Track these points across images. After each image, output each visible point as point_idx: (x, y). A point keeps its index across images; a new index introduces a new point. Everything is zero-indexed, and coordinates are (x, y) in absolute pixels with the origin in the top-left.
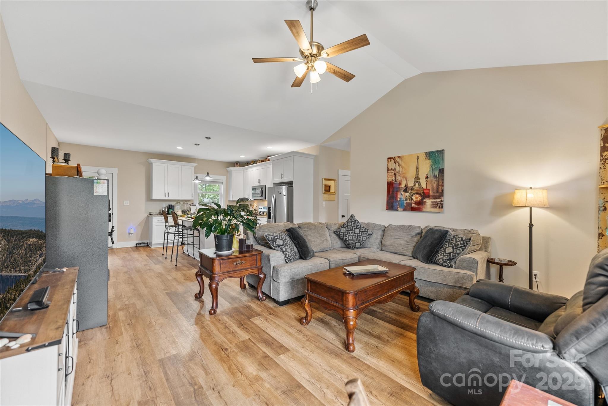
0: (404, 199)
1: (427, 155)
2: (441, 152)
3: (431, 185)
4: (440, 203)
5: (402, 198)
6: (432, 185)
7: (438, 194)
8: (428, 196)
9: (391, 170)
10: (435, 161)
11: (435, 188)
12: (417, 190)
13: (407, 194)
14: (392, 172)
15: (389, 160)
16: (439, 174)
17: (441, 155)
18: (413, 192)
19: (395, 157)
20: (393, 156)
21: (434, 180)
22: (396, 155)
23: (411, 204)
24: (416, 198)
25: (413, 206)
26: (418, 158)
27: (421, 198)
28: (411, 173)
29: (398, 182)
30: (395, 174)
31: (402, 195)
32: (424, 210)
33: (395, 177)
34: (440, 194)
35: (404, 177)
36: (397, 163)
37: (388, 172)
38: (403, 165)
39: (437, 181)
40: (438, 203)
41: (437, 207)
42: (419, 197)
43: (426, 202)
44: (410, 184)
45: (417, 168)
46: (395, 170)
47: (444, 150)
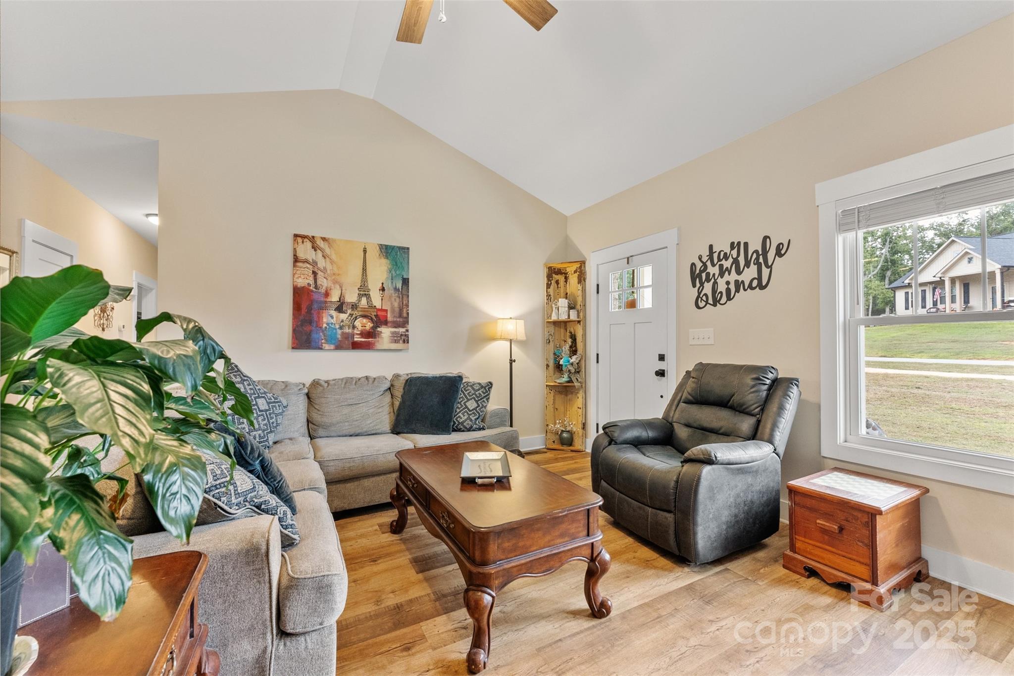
0: (337, 326)
1: (383, 251)
2: (405, 250)
3: (389, 303)
4: (406, 335)
5: (332, 323)
6: (392, 304)
7: (401, 320)
8: (385, 323)
9: (304, 262)
10: (396, 263)
11: (397, 310)
12: (364, 309)
13: (343, 316)
14: (308, 268)
15: (300, 240)
16: (402, 287)
17: (406, 256)
18: (356, 313)
19: (313, 237)
20: (310, 235)
21: (395, 295)
22: (318, 233)
23: (353, 335)
24: (363, 324)
25: (357, 339)
26: (365, 251)
27: (372, 325)
28: (352, 276)
29: (323, 291)
30: (315, 273)
31: (331, 319)
32: (379, 346)
33: (316, 279)
34: (403, 321)
35: (335, 282)
36: (319, 251)
37: (294, 266)
38: (334, 257)
39: (400, 297)
40: (401, 335)
41: (401, 342)
42: (369, 323)
43: (381, 332)
44: (351, 297)
45: (364, 269)
46: (314, 263)
47: (408, 249)
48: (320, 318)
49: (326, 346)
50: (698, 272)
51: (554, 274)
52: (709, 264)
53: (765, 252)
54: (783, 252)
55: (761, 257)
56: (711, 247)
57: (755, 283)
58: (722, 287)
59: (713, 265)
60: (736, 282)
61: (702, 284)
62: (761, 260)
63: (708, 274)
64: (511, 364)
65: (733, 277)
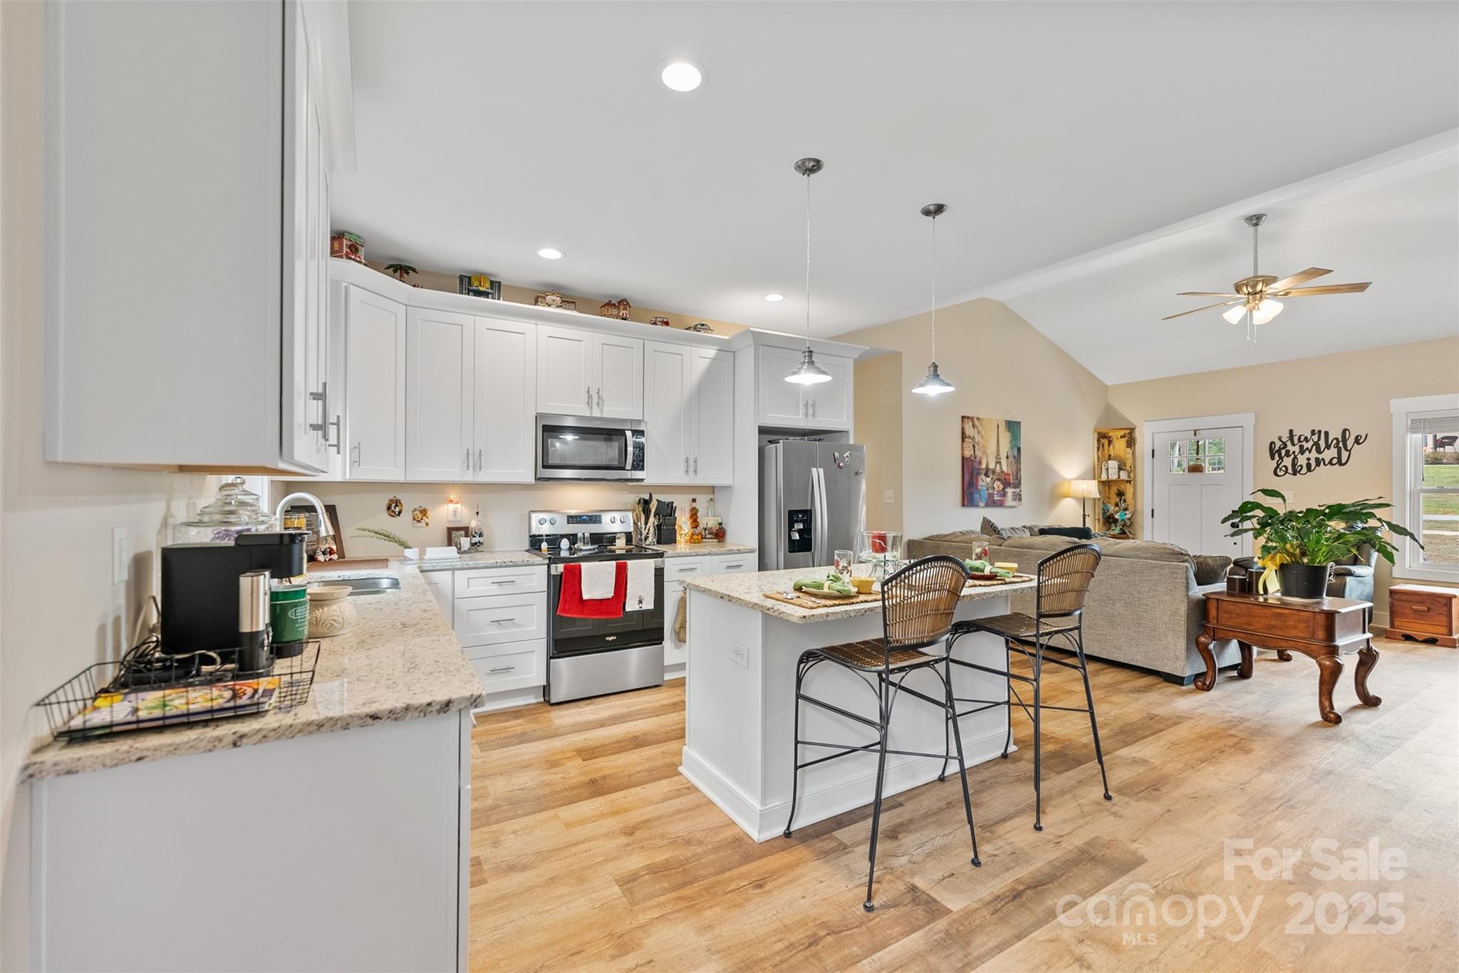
0: (986, 488)
1: (1007, 425)
2: (1018, 424)
3: (1011, 468)
4: (1019, 494)
5: (983, 486)
7: (1017, 482)
8: (1009, 484)
9: (968, 438)
10: (1014, 435)
11: (1015, 473)
12: (998, 474)
13: (988, 480)
14: (970, 442)
15: (965, 420)
16: (1017, 454)
17: (1019, 429)
18: (994, 477)
19: (973, 418)
20: (971, 416)
21: (1014, 461)
22: (974, 414)
23: (993, 495)
24: (998, 486)
25: (996, 498)
26: (998, 426)
27: (1003, 486)
28: (992, 449)
29: (978, 460)
30: (974, 446)
31: (984, 481)
32: (1006, 503)
33: (974, 451)
34: (1018, 485)
36: (976, 429)
37: (963, 441)
38: (983, 433)
39: (1016, 463)
40: (1017, 494)
41: (1017, 500)
42: (1001, 485)
43: (1008, 492)
44: (992, 466)
45: (998, 442)
46: (973, 439)
47: (1020, 423)
48: (977, 481)
49: (982, 504)
50: (1277, 448)
51: (1103, 438)
52: (1289, 443)
53: (1345, 441)
54: (1361, 441)
55: (1341, 443)
56: (1291, 431)
57: (1335, 461)
58: (1302, 460)
59: (1293, 444)
60: (1317, 459)
61: (1281, 458)
62: (1341, 445)
63: (1288, 452)
64: (1084, 518)
65: (1314, 455)
